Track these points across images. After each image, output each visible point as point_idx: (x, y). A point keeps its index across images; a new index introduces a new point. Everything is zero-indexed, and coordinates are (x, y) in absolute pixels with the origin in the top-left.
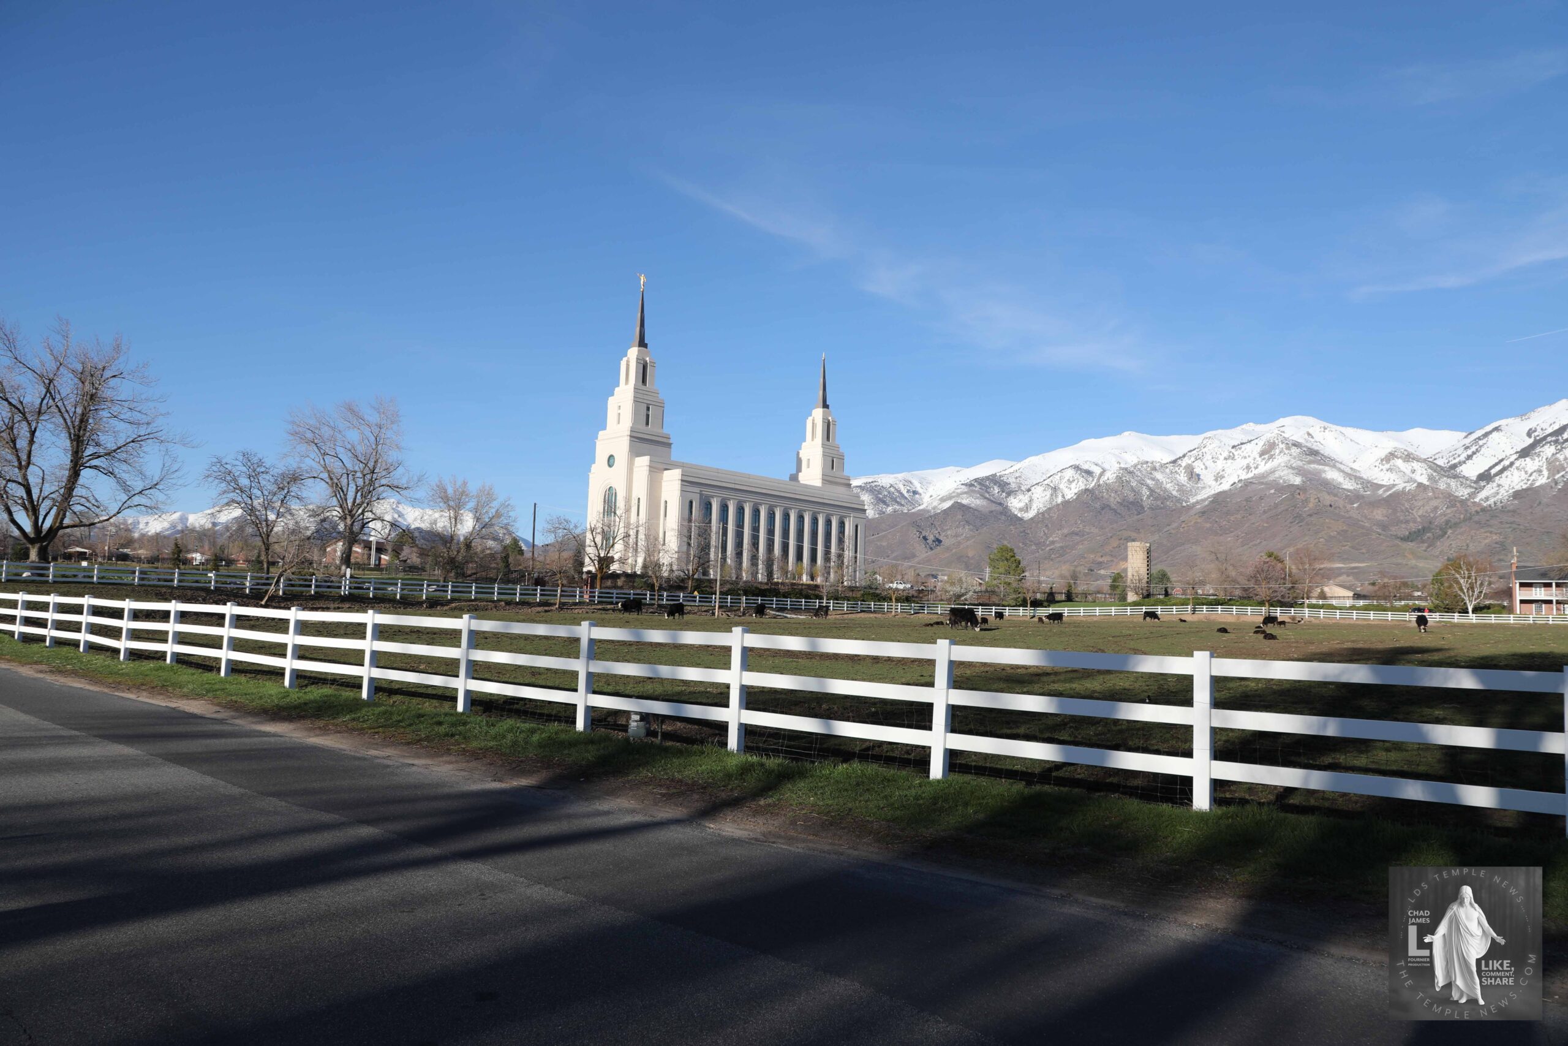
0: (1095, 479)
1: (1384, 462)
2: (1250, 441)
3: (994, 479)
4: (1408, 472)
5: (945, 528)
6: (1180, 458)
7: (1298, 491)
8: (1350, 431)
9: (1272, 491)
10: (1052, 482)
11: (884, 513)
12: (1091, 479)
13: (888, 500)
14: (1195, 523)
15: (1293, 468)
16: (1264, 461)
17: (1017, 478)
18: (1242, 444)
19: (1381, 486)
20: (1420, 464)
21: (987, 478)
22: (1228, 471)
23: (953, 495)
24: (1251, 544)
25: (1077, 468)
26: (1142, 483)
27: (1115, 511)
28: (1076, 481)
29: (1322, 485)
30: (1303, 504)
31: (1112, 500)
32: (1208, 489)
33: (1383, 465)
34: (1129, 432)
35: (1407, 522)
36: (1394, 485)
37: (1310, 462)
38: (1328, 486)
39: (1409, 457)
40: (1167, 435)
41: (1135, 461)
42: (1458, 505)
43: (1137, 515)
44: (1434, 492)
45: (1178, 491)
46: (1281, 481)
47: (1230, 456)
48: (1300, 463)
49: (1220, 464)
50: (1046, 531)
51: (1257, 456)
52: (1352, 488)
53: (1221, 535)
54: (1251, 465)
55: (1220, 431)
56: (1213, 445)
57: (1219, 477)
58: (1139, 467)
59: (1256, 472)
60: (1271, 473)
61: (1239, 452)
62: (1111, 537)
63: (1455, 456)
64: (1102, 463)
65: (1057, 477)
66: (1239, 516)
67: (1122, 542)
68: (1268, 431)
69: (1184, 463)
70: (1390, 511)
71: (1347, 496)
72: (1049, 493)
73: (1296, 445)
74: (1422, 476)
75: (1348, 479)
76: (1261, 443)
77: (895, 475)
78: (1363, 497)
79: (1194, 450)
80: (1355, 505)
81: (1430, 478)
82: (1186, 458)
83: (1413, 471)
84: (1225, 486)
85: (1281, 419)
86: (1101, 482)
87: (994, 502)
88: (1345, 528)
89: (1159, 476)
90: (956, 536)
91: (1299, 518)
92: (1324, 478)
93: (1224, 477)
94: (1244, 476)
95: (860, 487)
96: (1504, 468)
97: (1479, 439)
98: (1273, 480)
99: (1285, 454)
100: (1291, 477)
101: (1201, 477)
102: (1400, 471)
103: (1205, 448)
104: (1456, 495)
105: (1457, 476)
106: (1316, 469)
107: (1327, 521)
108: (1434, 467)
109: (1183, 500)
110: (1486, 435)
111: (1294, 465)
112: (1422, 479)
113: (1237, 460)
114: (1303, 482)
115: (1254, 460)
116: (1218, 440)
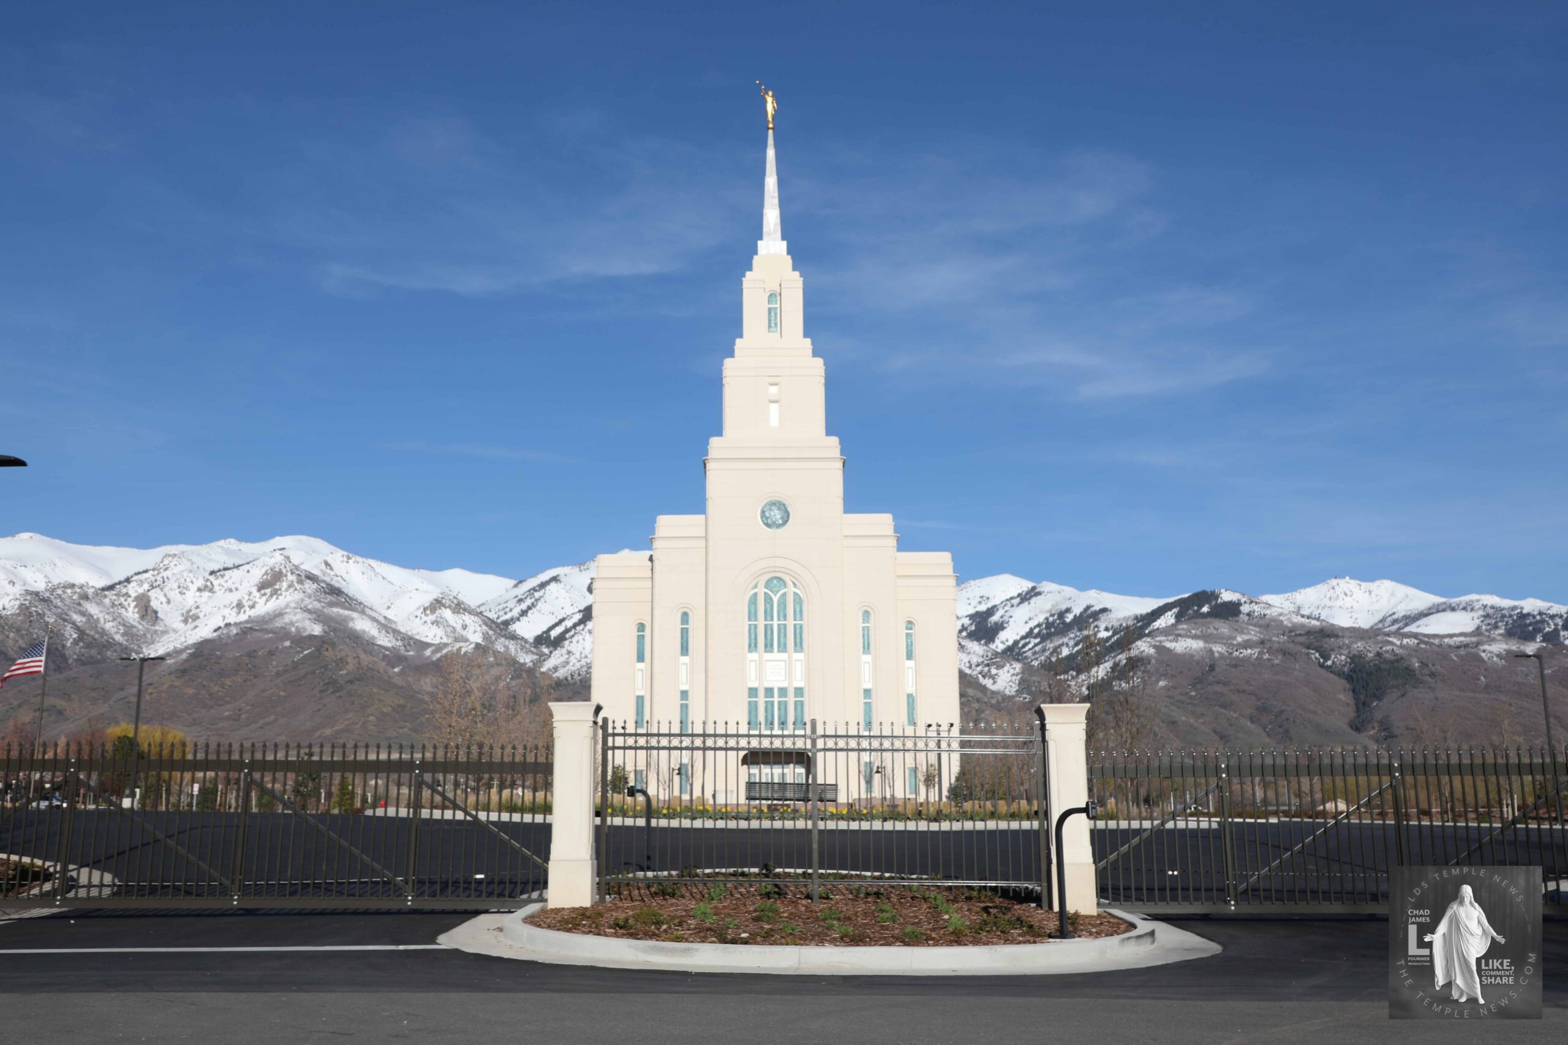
1: (428, 612)
2: (238, 567)
4: (459, 628)
6: (120, 583)
7: (326, 646)
8: (381, 566)
9: (287, 644)
14: (171, 686)
15: (309, 611)
16: (264, 598)
18: (226, 569)
19: (428, 645)
20: (472, 617)
22: (205, 609)
24: (261, 723)
26: (64, 618)
29: (350, 639)
30: (337, 665)
32: (172, 636)
33: (426, 615)
34: (29, 535)
36: (446, 645)
37: (331, 604)
38: (356, 638)
39: (459, 607)
42: (524, 675)
44: (495, 657)
45: (123, 635)
47: (206, 586)
48: (317, 605)
51: (254, 590)
52: (389, 645)
53: (212, 707)
54: (244, 602)
55: (187, 547)
56: (180, 568)
57: (190, 617)
58: (56, 592)
59: (253, 613)
61: (221, 581)
62: (19, 705)
63: (508, 610)
66: (239, 679)
68: (266, 553)
69: (134, 590)
70: (441, 680)
71: (385, 656)
73: (311, 577)
74: (475, 634)
75: (384, 632)
76: (257, 574)
78: (406, 658)
79: (146, 571)
80: (396, 670)
81: (486, 637)
82: (133, 584)
83: (465, 627)
84: (205, 631)
85: (278, 538)
88: (402, 702)
89: (92, 609)
92: (351, 629)
93: (198, 618)
94: (232, 619)
96: (567, 631)
97: (534, 589)
98: (282, 627)
99: (296, 589)
100: (307, 624)
101: (159, 615)
102: (449, 626)
103: (166, 570)
104: (518, 662)
105: (514, 637)
106: (340, 615)
107: (375, 690)
108: (490, 623)
109: (132, 650)
110: (543, 585)
111: (310, 607)
112: (477, 638)
113: (219, 593)
114: (325, 632)
115: (249, 595)
116: (190, 560)
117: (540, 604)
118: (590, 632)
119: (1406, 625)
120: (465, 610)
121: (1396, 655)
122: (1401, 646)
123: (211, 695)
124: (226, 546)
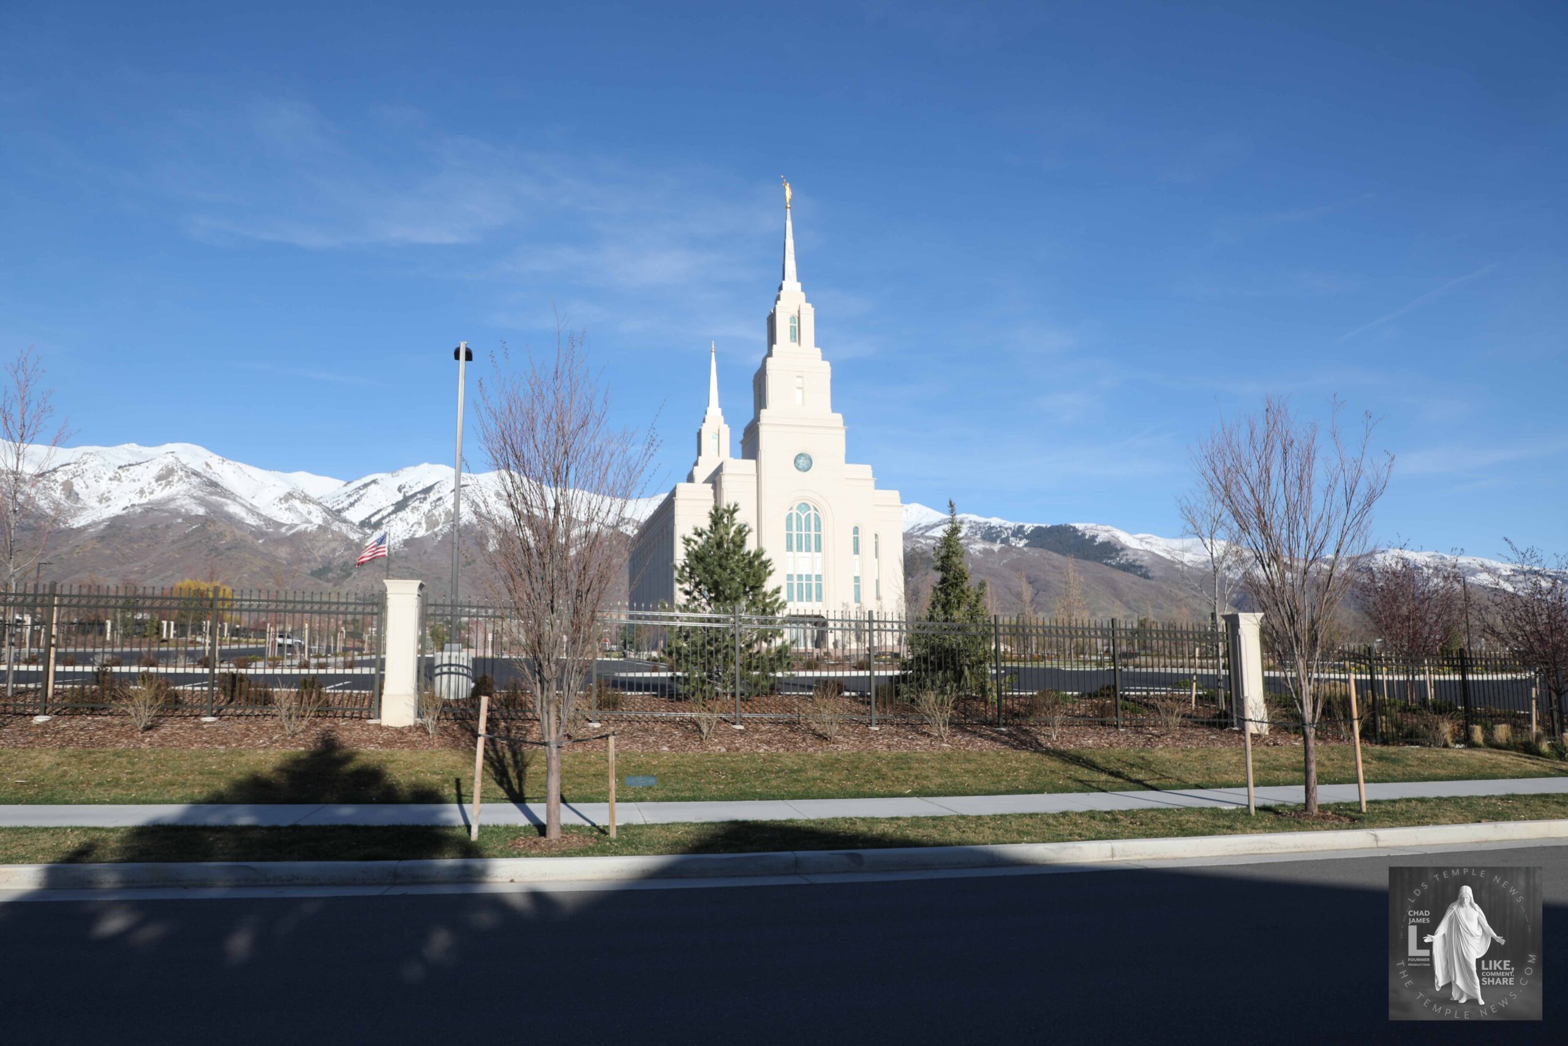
1: (283, 501)
2: (139, 464)
4: (305, 513)
6: (53, 471)
7: (208, 523)
9: (180, 520)
14: (92, 548)
15: (195, 498)
18: (130, 465)
19: (283, 525)
20: (315, 506)
22: (115, 494)
24: (162, 576)
29: (225, 518)
30: (218, 537)
33: (281, 503)
35: (309, 561)
36: (296, 525)
37: (211, 494)
38: (230, 518)
39: (305, 499)
42: (354, 548)
44: (333, 534)
45: (54, 510)
47: (115, 477)
48: (201, 494)
51: (153, 481)
52: (254, 524)
54: (145, 489)
55: (99, 447)
56: (95, 463)
57: (103, 499)
59: (152, 497)
60: (170, 501)
61: (126, 473)
63: (340, 502)
66: (144, 545)
69: (59, 477)
70: (293, 550)
71: (251, 532)
73: (196, 474)
74: (317, 518)
75: (250, 514)
76: (155, 469)
78: (267, 533)
79: (68, 464)
80: (260, 541)
81: (325, 520)
82: (59, 473)
83: (310, 513)
84: (115, 509)
85: (169, 445)
88: (268, 564)
92: (226, 512)
93: (110, 499)
94: (136, 501)
96: (383, 518)
97: (359, 488)
98: (175, 509)
99: (184, 482)
100: (194, 506)
101: (80, 496)
102: (298, 512)
103: (84, 463)
104: (349, 539)
105: (345, 521)
106: (217, 501)
107: (246, 555)
108: (327, 510)
109: (61, 522)
110: (366, 486)
111: (195, 495)
112: (318, 521)
113: (126, 482)
114: (208, 513)
115: (149, 485)
116: (103, 458)
117: (363, 499)
118: (401, 519)
119: (927, 531)
120: (310, 501)
121: (922, 549)
122: (926, 544)
123: (123, 555)
124: (129, 449)
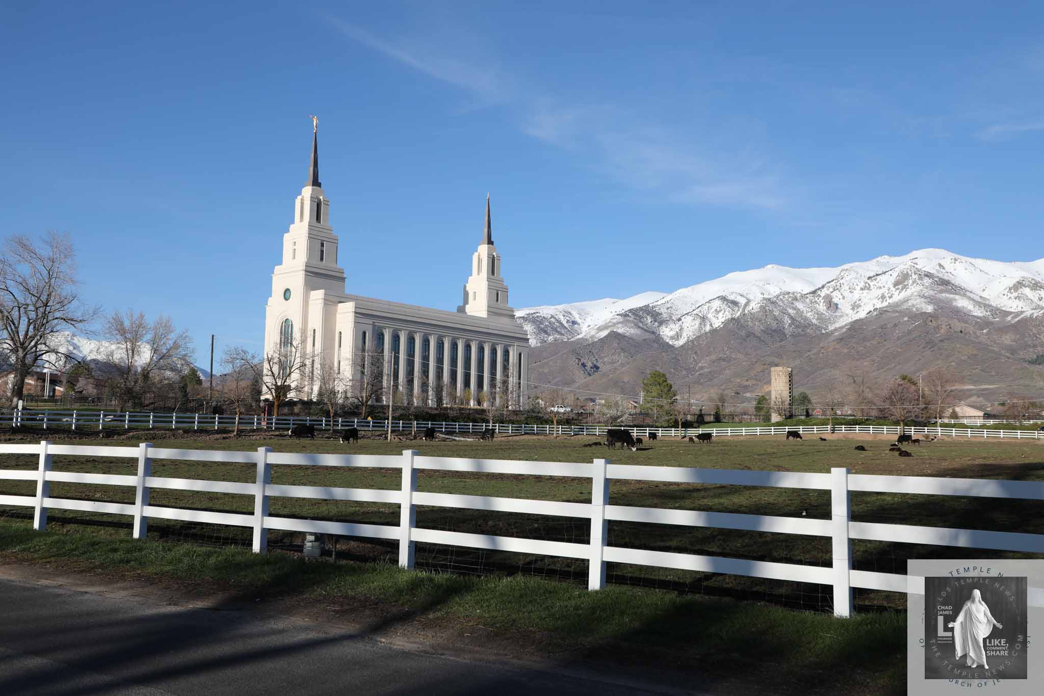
0: (741, 309)
1: (1012, 290)
2: (884, 273)
3: (647, 310)
4: (1036, 299)
5: (602, 355)
6: (819, 289)
7: (930, 319)
8: (980, 262)
9: (906, 319)
10: (700, 312)
11: (545, 342)
12: (736, 309)
13: (549, 330)
14: (834, 349)
15: (924, 297)
16: (898, 291)
17: (668, 308)
18: (877, 275)
19: (1010, 313)
21: (641, 309)
22: (864, 300)
23: (610, 324)
24: (886, 367)
25: (723, 299)
26: (784, 312)
27: (759, 338)
28: (723, 311)
29: (953, 312)
30: (935, 330)
31: (756, 328)
32: (845, 318)
33: (1011, 293)
34: (772, 265)
35: (1035, 346)
36: (1022, 312)
37: (941, 292)
38: (959, 313)
39: (1036, 285)
40: (808, 266)
41: (778, 292)
43: (780, 342)
45: (817, 319)
46: (914, 309)
47: (866, 286)
48: (932, 293)
49: (857, 294)
50: (696, 358)
51: (891, 286)
52: (981, 315)
53: (858, 360)
54: (886, 294)
55: (857, 264)
56: (850, 277)
57: (855, 306)
58: (781, 297)
59: (891, 301)
60: (904, 302)
61: (875, 282)
62: (756, 362)
64: (747, 294)
65: (706, 307)
66: (874, 342)
67: (765, 366)
68: (902, 263)
69: (823, 293)
70: (1018, 336)
71: (976, 323)
72: (698, 322)
73: (928, 275)
75: (977, 307)
76: (895, 274)
77: (557, 307)
78: (993, 322)
79: (832, 281)
80: (985, 331)
82: (825, 289)
83: (1041, 299)
84: (862, 314)
85: (913, 252)
86: (746, 312)
87: (648, 332)
88: (975, 352)
89: (800, 305)
90: (613, 363)
91: (931, 344)
92: (954, 306)
93: (860, 306)
94: (879, 305)
95: (523, 317)
98: (907, 309)
99: (918, 284)
100: (923, 305)
101: (839, 306)
102: (1028, 299)
103: (842, 279)
106: (946, 298)
107: (958, 346)
109: (822, 328)
111: (926, 294)
113: (873, 290)
114: (935, 310)
115: (889, 290)
116: (855, 272)
123: (857, 352)
124: (882, 261)
